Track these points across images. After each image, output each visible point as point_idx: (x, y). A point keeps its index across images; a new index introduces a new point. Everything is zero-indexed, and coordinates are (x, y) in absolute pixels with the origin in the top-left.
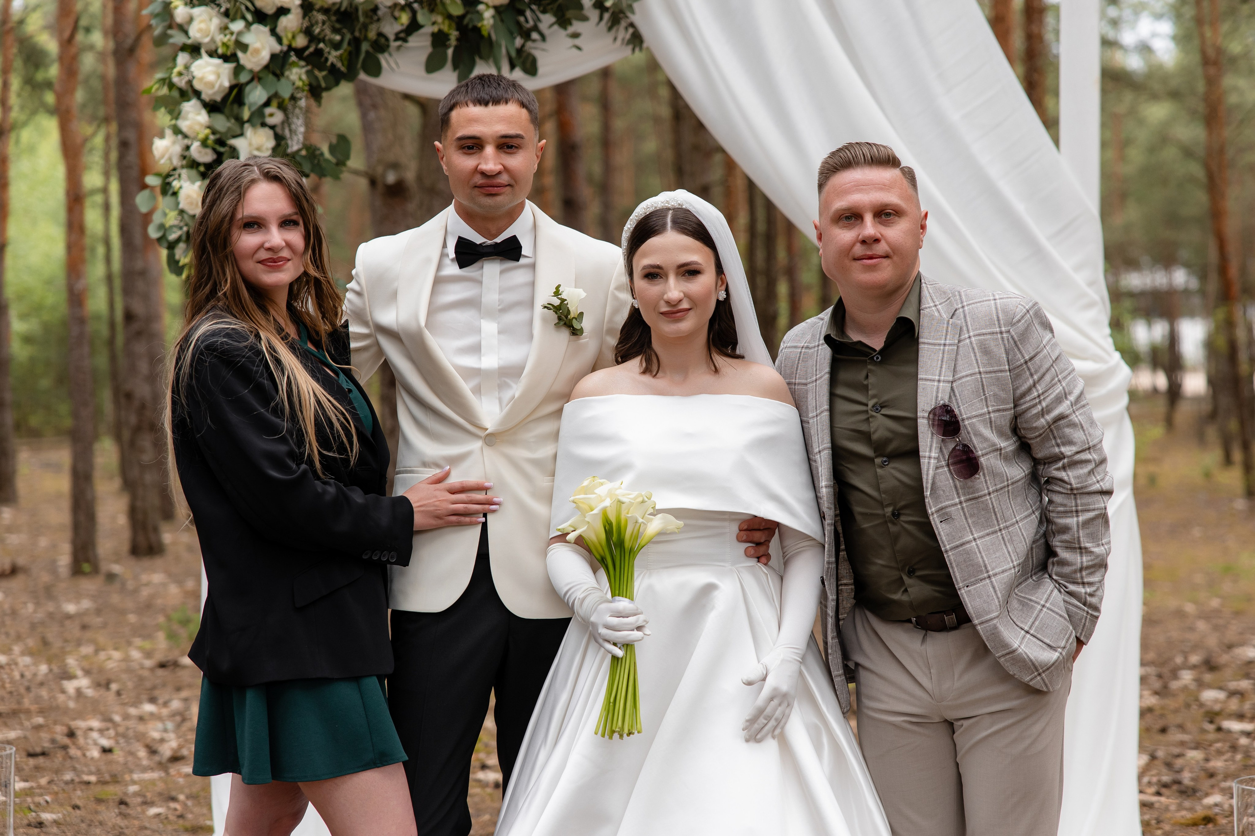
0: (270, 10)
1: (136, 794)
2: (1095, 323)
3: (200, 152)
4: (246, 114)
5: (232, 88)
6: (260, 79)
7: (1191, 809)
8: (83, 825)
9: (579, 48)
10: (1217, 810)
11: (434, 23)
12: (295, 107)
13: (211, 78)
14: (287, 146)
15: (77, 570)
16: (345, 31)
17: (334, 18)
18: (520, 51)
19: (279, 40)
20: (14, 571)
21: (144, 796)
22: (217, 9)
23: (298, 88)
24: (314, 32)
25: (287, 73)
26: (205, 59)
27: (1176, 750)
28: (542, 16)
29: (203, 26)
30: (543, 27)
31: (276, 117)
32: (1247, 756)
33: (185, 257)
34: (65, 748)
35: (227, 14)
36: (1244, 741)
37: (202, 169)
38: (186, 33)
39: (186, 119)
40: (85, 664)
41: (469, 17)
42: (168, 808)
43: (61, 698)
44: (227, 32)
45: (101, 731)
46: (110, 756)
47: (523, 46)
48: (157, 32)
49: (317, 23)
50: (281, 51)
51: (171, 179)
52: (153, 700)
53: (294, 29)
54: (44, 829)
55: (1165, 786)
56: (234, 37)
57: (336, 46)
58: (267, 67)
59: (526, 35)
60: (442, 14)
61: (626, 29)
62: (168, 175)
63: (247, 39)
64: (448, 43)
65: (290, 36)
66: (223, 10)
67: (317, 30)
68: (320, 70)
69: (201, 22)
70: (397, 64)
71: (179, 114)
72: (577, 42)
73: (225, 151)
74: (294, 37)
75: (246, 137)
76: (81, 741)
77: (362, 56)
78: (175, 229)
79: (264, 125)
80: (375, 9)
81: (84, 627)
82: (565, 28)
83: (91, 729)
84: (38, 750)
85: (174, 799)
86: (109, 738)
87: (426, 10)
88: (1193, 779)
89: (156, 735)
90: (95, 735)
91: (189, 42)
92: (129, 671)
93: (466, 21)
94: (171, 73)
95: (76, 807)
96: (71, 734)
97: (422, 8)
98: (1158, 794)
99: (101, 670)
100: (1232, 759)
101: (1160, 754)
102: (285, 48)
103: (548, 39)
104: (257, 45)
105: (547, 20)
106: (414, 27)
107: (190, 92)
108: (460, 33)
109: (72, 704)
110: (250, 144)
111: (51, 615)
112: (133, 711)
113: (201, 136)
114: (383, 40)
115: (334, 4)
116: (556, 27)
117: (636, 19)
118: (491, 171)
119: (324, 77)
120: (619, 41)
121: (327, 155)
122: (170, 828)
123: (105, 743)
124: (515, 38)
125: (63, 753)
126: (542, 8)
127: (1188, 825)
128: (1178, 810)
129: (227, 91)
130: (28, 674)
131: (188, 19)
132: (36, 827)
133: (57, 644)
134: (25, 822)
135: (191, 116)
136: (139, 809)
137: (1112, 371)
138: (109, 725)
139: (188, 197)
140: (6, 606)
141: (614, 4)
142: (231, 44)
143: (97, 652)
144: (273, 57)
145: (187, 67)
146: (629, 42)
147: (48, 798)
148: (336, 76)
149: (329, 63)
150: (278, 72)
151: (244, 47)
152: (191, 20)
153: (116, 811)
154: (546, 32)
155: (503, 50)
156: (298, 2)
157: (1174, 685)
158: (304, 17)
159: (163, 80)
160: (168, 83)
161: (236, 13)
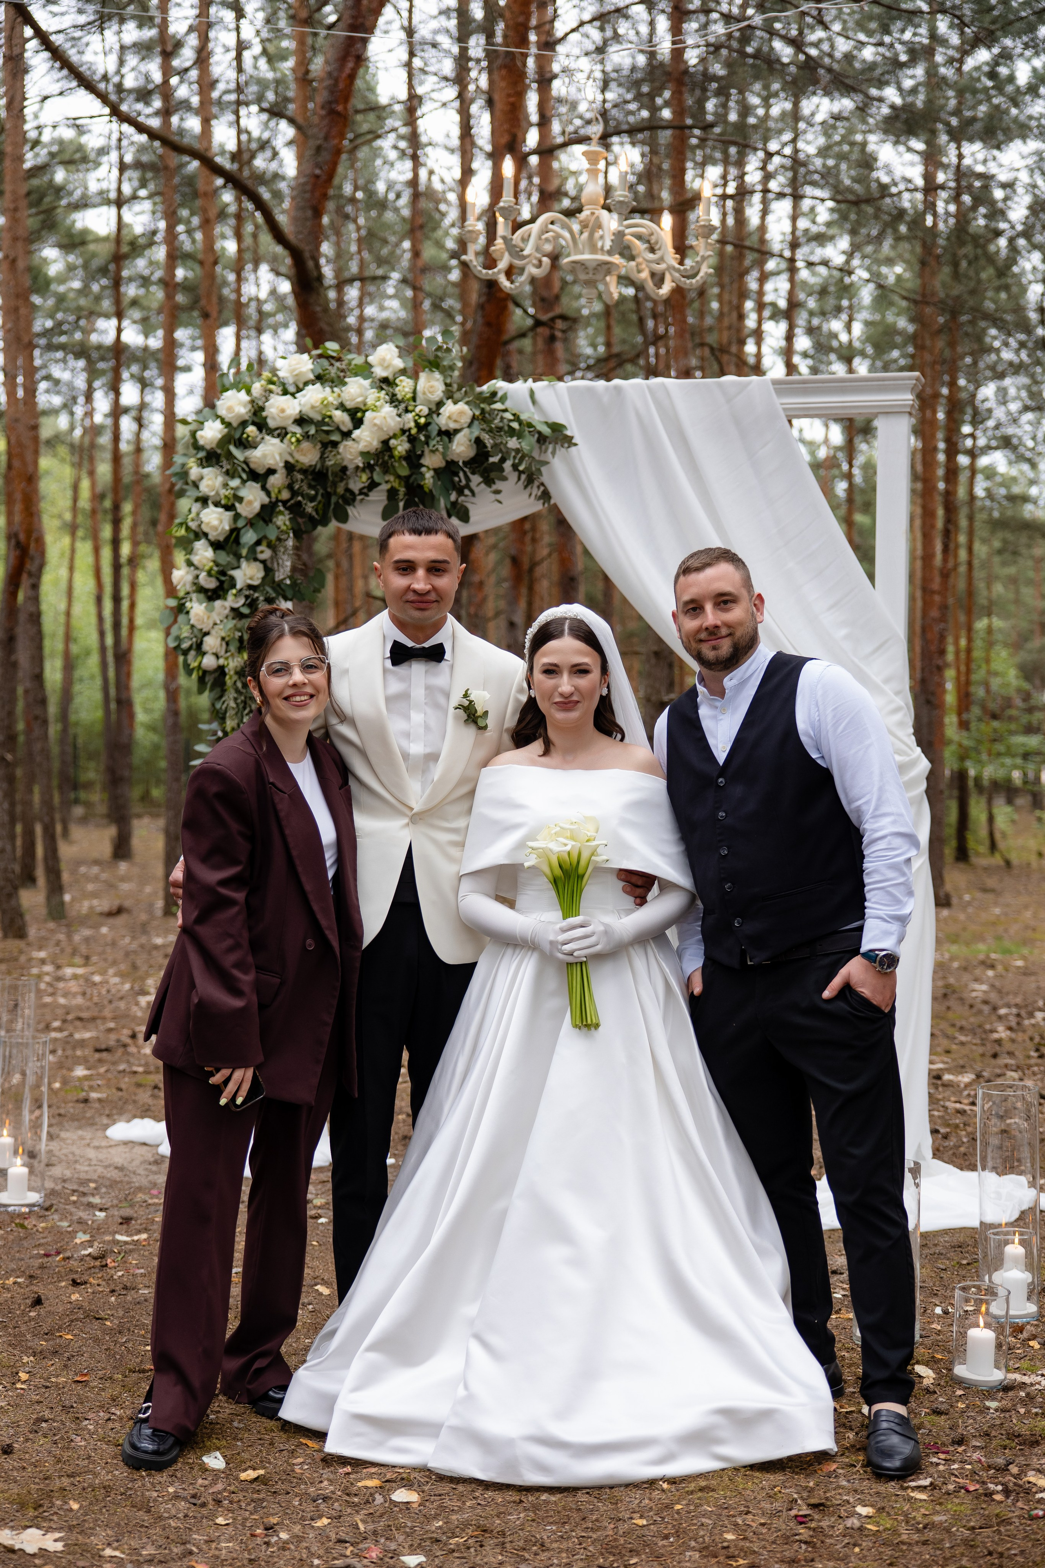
0: (261, 471)
2: (901, 724)
3: (206, 580)
4: (243, 551)
5: (232, 531)
6: (252, 525)
8: (121, 1103)
9: (500, 502)
11: (388, 482)
12: (281, 546)
13: (215, 523)
14: (274, 576)
16: (319, 487)
17: (310, 477)
18: (454, 504)
19: (268, 494)
20: (120, 911)
22: (221, 469)
23: (283, 532)
24: (294, 488)
25: (274, 519)
26: (212, 508)
29: (210, 482)
30: (473, 485)
31: (265, 553)
33: (195, 661)
35: (227, 473)
37: (207, 593)
38: (198, 487)
39: (197, 554)
41: (414, 477)
44: (228, 487)
47: (458, 499)
49: (297, 481)
50: (270, 503)
51: (184, 601)
53: (280, 486)
54: (88, 1104)
56: (233, 492)
57: (312, 499)
58: (258, 515)
59: (460, 492)
60: (394, 475)
61: (539, 488)
62: (183, 599)
63: (242, 493)
64: (399, 496)
65: (277, 490)
66: (224, 470)
67: (297, 487)
68: (301, 517)
69: (209, 479)
70: (359, 513)
71: (192, 550)
72: (498, 497)
73: (226, 580)
74: (280, 492)
75: (242, 569)
77: (333, 507)
78: (187, 640)
79: (256, 560)
80: (342, 471)
82: (490, 486)
84: (103, 1047)
87: (381, 472)
91: (200, 495)
93: (412, 480)
94: (189, 518)
97: (378, 470)
101: (985, 1074)
102: (273, 500)
103: (477, 495)
104: (251, 497)
105: (476, 479)
106: (373, 485)
107: (201, 534)
108: (408, 490)
110: (245, 575)
111: (142, 946)
113: (207, 568)
114: (349, 495)
115: (310, 466)
116: (483, 486)
117: (545, 479)
118: (422, 590)
119: (304, 523)
120: (533, 497)
124: (450, 494)
126: (472, 471)
129: (228, 533)
130: (113, 991)
131: (199, 477)
132: (83, 1103)
135: (201, 552)
137: (913, 763)
139: (197, 615)
140: (109, 939)
141: (527, 468)
142: (231, 497)
144: (263, 507)
145: (198, 514)
146: (539, 498)
147: (100, 1083)
148: (314, 523)
149: (307, 512)
150: (267, 518)
151: (240, 500)
152: (202, 478)
154: (476, 490)
155: (442, 502)
156: (282, 464)
157: (1026, 1022)
158: (287, 476)
159: (182, 524)
160: (185, 527)
161: (235, 472)
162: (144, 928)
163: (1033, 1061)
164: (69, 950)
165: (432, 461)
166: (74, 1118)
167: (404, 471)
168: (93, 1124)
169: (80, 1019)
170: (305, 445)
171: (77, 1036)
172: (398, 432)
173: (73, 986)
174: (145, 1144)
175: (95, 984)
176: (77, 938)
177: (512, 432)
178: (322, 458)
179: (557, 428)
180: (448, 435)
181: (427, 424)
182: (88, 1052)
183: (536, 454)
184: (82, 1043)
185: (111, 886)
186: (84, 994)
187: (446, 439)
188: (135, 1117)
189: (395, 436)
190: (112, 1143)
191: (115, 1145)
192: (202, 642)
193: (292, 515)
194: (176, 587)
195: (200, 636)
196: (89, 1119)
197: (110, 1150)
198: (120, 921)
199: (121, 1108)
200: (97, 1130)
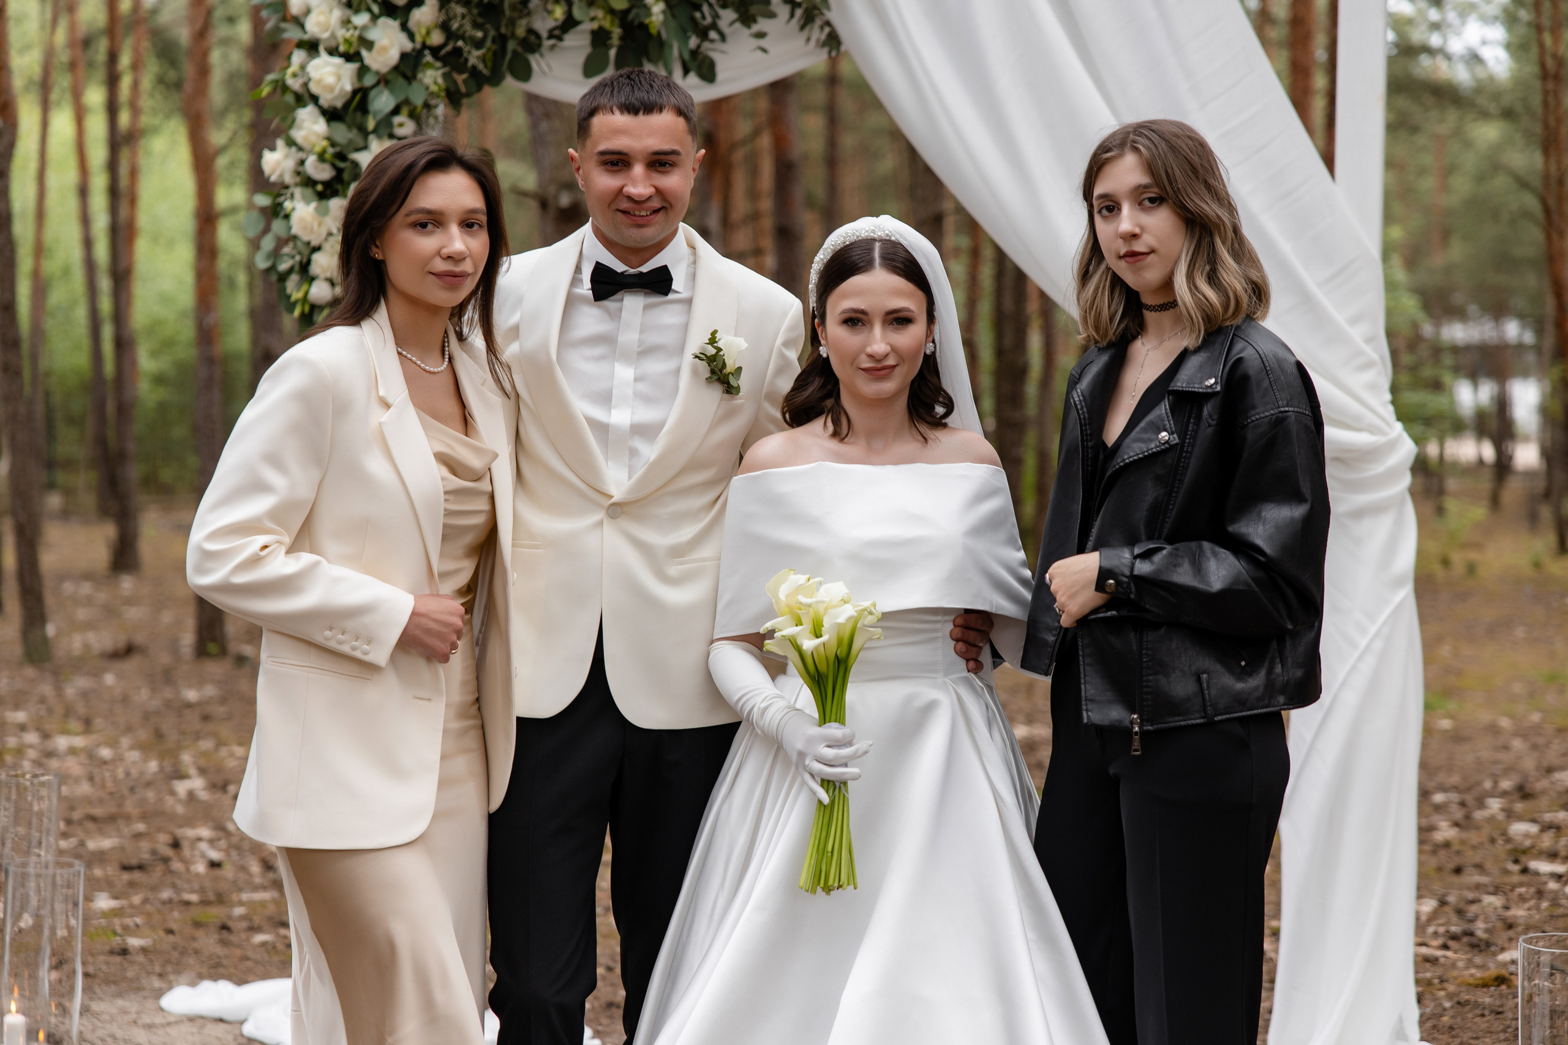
1: (243, 918)
2: (1372, 387)
3: (316, 168)
4: (371, 124)
5: (355, 92)
6: (387, 83)
7: (1482, 967)
8: (175, 954)
9: (764, 50)
10: (1510, 968)
11: (593, 19)
12: (429, 115)
13: (330, 80)
15: (201, 651)
16: (488, 26)
17: (475, 11)
18: (694, 53)
19: (411, 36)
20: (128, 651)
21: (251, 920)
23: (432, 94)
24: (451, 27)
25: (420, 76)
26: (324, 58)
27: (1471, 895)
28: (721, 12)
29: (322, 18)
30: (723, 24)
31: (406, 127)
32: (1555, 903)
33: (298, 290)
34: (166, 860)
35: (349, 4)
36: (1553, 885)
37: (319, 188)
38: (302, 26)
39: (300, 128)
40: (202, 762)
41: (634, 11)
42: (278, 935)
43: (169, 801)
44: (350, 26)
45: (212, 842)
46: (217, 872)
47: (699, 47)
49: (455, 17)
50: (414, 50)
51: (281, 199)
53: (428, 24)
54: (127, 956)
55: (1454, 937)
56: (357, 33)
57: (478, 44)
58: (396, 69)
59: (703, 34)
60: (603, 8)
61: (822, 28)
62: (279, 195)
63: (372, 35)
64: (610, 41)
65: (424, 31)
67: (455, 25)
68: (460, 72)
69: (320, 13)
70: (549, 66)
71: (293, 121)
72: (762, 42)
73: (346, 167)
74: (428, 33)
75: (370, 151)
76: (186, 852)
77: (509, 56)
78: (285, 258)
79: (391, 136)
80: (526, 1)
81: (206, 718)
82: (749, 27)
83: (200, 839)
84: (134, 862)
86: (220, 850)
87: (583, 3)
88: (1487, 931)
90: (203, 846)
91: (306, 37)
93: (631, 17)
94: (285, 74)
95: (170, 932)
96: (176, 845)
98: (1445, 947)
99: (218, 770)
100: (1538, 908)
101: (1451, 899)
102: (418, 46)
103: (729, 39)
104: (385, 42)
105: (728, 16)
106: (569, 23)
107: (306, 97)
108: (624, 31)
109: (180, 809)
111: (168, 704)
113: (318, 149)
114: (532, 38)
116: (738, 25)
117: (832, 15)
118: (640, 195)
119: (465, 81)
120: (812, 43)
122: (276, 959)
123: (215, 855)
124: (689, 38)
125: (164, 867)
126: (721, 3)
127: (1477, 986)
128: (1467, 968)
129: (349, 96)
130: (134, 772)
131: (307, 8)
132: (119, 954)
133: (172, 736)
134: (107, 948)
135: (306, 124)
136: (243, 936)
137: (1391, 446)
138: (221, 834)
139: (302, 220)
140: (118, 690)
142: (354, 40)
143: (218, 747)
144: (404, 56)
145: (303, 67)
146: (824, 44)
147: (138, 920)
148: (479, 80)
149: (469, 65)
150: (409, 74)
151: (369, 45)
152: (310, 10)
153: (216, 937)
154: (727, 31)
155: (675, 52)
157: (1479, 815)
158: (440, 9)
159: (276, 82)
160: (281, 87)
161: (360, 4)
162: (168, 676)
163: (1516, 878)
164: (59, 710)
166: (108, 982)
168: (139, 989)
169: (93, 819)
171: (92, 845)
173: (73, 765)
174: (221, 1020)
175: (105, 763)
176: (70, 691)
182: (111, 870)
184: (100, 857)
185: (111, 612)
186: (91, 778)
188: (201, 977)
190: (172, 1019)
191: (176, 1023)
192: (309, 262)
193: (446, 69)
194: (269, 178)
195: (306, 252)
196: (131, 980)
197: (169, 1030)
198: (131, 665)
199: (178, 964)
200: (145, 998)
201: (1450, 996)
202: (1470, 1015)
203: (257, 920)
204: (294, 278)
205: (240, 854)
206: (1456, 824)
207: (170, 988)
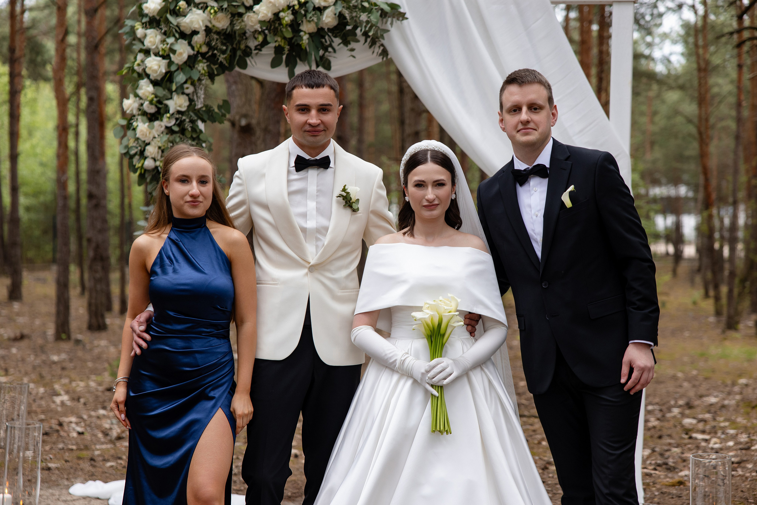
0: (188, 32)
1: (99, 456)
3: (148, 107)
4: (174, 88)
5: (166, 73)
6: (182, 69)
7: (672, 478)
8: (72, 471)
9: (354, 57)
10: (686, 478)
11: (276, 41)
12: (200, 84)
13: (156, 67)
14: (195, 105)
15: (58, 337)
16: (228, 44)
17: (222, 37)
18: (322, 57)
19: (193, 48)
20: (22, 337)
21: (104, 456)
22: (160, 31)
23: (202, 74)
24: (212, 44)
25: (196, 66)
26: (153, 57)
27: (666, 448)
28: (334, 39)
29: (152, 39)
30: (335, 45)
31: (190, 89)
33: (139, 163)
34: (57, 431)
35: (165, 33)
36: (703, 444)
37: (149, 116)
38: (143, 43)
39: (141, 89)
40: (66, 389)
41: (295, 38)
42: (117, 463)
43: (53, 406)
44: (165, 43)
45: (77, 424)
46: (82, 436)
47: (324, 55)
48: (127, 42)
49: (213, 39)
50: (194, 54)
51: (132, 121)
52: (104, 408)
53: (201, 42)
54: (50, 471)
55: (659, 465)
56: (169, 46)
57: (224, 52)
58: (185, 63)
59: (326, 49)
60: (281, 37)
61: (379, 47)
62: (131, 119)
63: (176, 47)
64: (283, 52)
65: (198, 46)
66: (163, 31)
68: (214, 65)
69: (151, 37)
70: (255, 63)
71: (138, 86)
72: (353, 53)
73: (162, 107)
74: (200, 47)
75: (173, 100)
76: (66, 428)
77: (237, 58)
78: (134, 148)
79: (183, 93)
80: (245, 33)
81: (63, 369)
82: (347, 46)
83: (71, 422)
85: (120, 458)
86: (81, 427)
87: (272, 34)
88: (674, 463)
89: (107, 426)
91: (144, 48)
92: (89, 392)
93: (293, 41)
94: (134, 64)
95: (66, 461)
96: (61, 424)
97: (270, 33)
98: (655, 469)
99: (74, 392)
100: (697, 453)
101: (657, 449)
102: (195, 53)
103: (337, 52)
104: (181, 51)
105: (337, 41)
106: (265, 43)
107: (144, 74)
108: (290, 47)
109: (59, 409)
110: (176, 104)
111: (44, 362)
112: (93, 413)
113: (150, 98)
114: (248, 50)
115: (223, 30)
116: (342, 45)
117: (385, 42)
118: (314, 123)
119: (216, 69)
120: (375, 54)
121: (216, 110)
122: (119, 473)
123: (79, 429)
124: (319, 50)
125: (57, 434)
126: (334, 35)
127: (670, 486)
128: (665, 478)
129: (164, 75)
131: (144, 35)
132: (47, 470)
133: (48, 378)
135: (144, 87)
136: (101, 463)
138: (81, 420)
139: (142, 131)
140: (19, 356)
141: (373, 34)
142: (167, 49)
143: (71, 382)
144: (189, 57)
145: (143, 61)
146: (380, 55)
147: (51, 456)
148: (223, 69)
149: (219, 61)
150: (192, 65)
151: (174, 52)
152: (145, 36)
153: (89, 463)
154: (337, 48)
155: (313, 57)
156: (204, 28)
157: (668, 415)
158: (206, 36)
159: (129, 68)
160: (132, 70)
161: (170, 33)
162: (42, 350)
163: (687, 441)
165: (307, 27)
167: (289, 34)
168: (58, 485)
170: (220, 15)
172: (285, 7)
174: (98, 498)
177: (364, 9)
178: (232, 24)
179: (394, 7)
180: (320, 10)
181: (306, 3)
183: (379, 25)
185: (10, 319)
187: (318, 13)
188: (86, 480)
189: (283, 10)
190: (75, 498)
191: (77, 499)
192: (144, 150)
193: (208, 63)
194: (126, 112)
195: (143, 145)
196: (54, 481)
197: (74, 503)
198: (24, 344)
199: (74, 474)
200: (61, 489)
201: (658, 490)
202: (667, 498)
203: (106, 457)
204: (137, 157)
205: (91, 429)
206: (658, 419)
207: (73, 485)
